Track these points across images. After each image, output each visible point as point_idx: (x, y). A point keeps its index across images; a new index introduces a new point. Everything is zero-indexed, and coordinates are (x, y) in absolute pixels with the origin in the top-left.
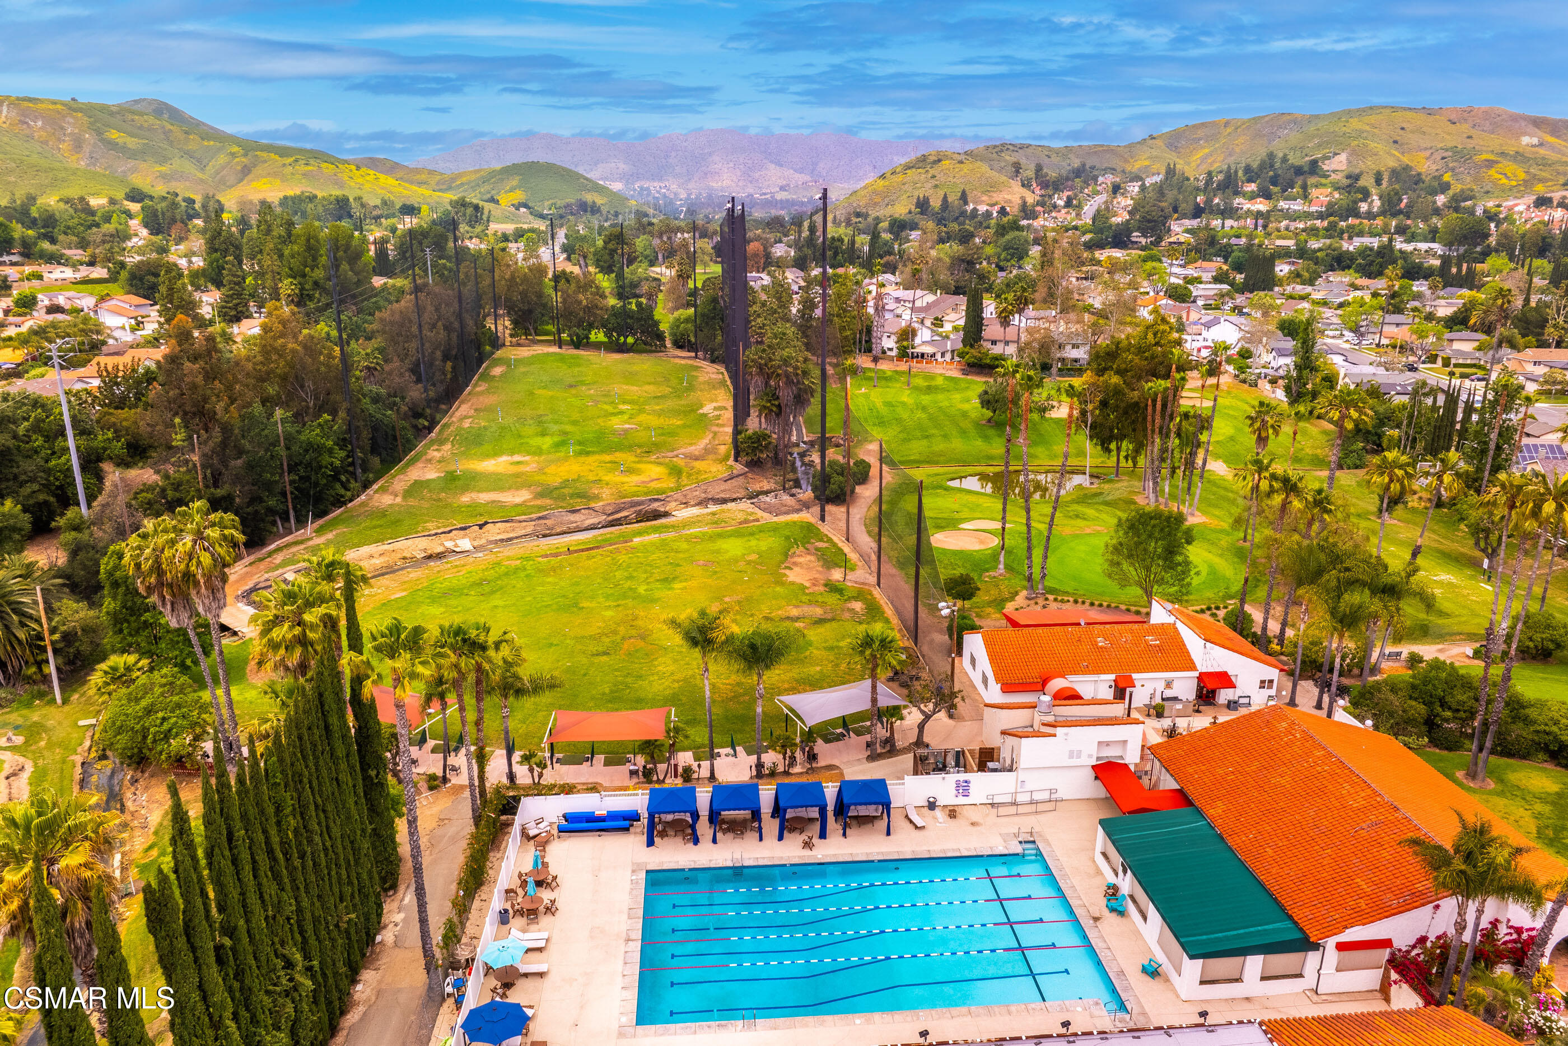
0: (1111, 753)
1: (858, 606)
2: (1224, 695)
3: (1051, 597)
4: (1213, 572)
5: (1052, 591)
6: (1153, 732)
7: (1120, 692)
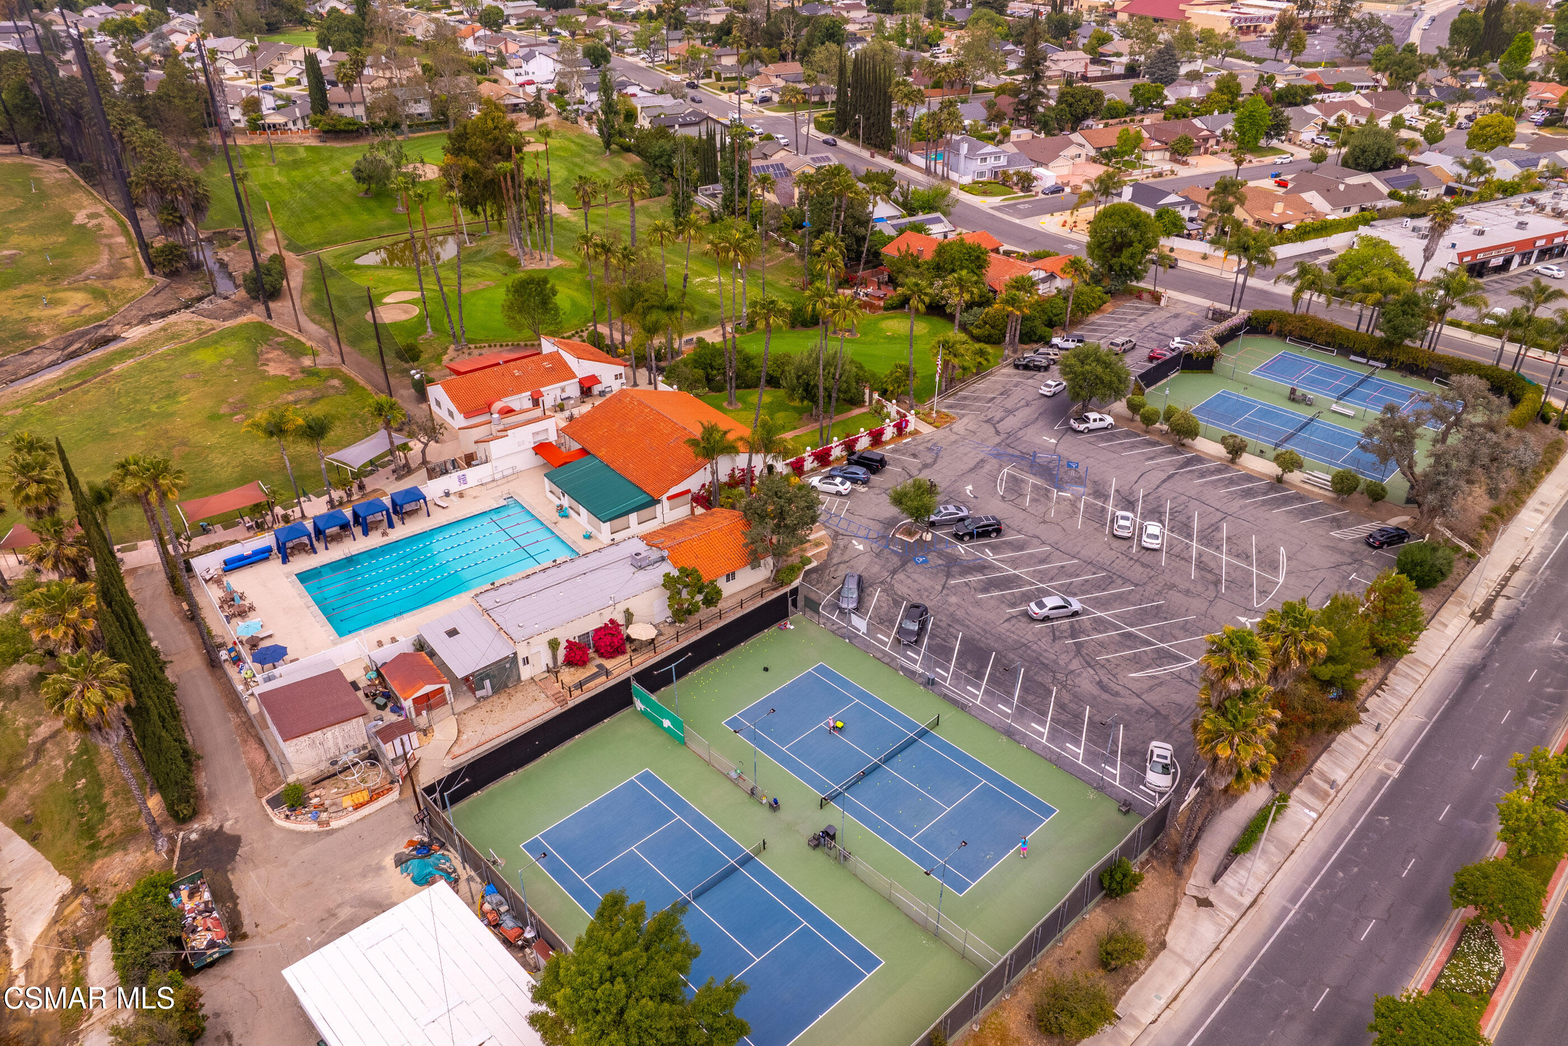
0: (541, 438)
1: (336, 382)
2: (596, 389)
3: (472, 346)
4: (574, 304)
5: (471, 341)
6: (560, 420)
7: (536, 403)
